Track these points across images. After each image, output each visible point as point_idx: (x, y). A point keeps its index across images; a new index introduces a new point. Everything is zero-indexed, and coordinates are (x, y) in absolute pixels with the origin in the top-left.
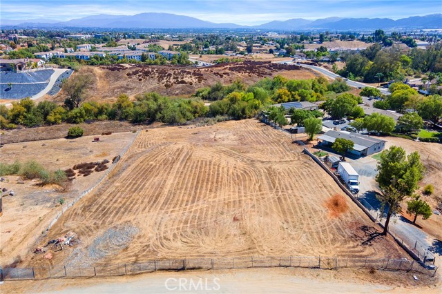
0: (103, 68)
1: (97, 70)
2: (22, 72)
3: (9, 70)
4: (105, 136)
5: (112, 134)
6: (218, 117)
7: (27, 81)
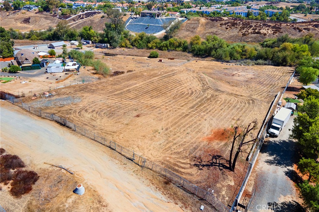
0: (208, 19)
1: (203, 20)
2: (158, 18)
3: (152, 17)
4: (170, 60)
5: (175, 60)
6: (260, 61)
7: (158, 24)
